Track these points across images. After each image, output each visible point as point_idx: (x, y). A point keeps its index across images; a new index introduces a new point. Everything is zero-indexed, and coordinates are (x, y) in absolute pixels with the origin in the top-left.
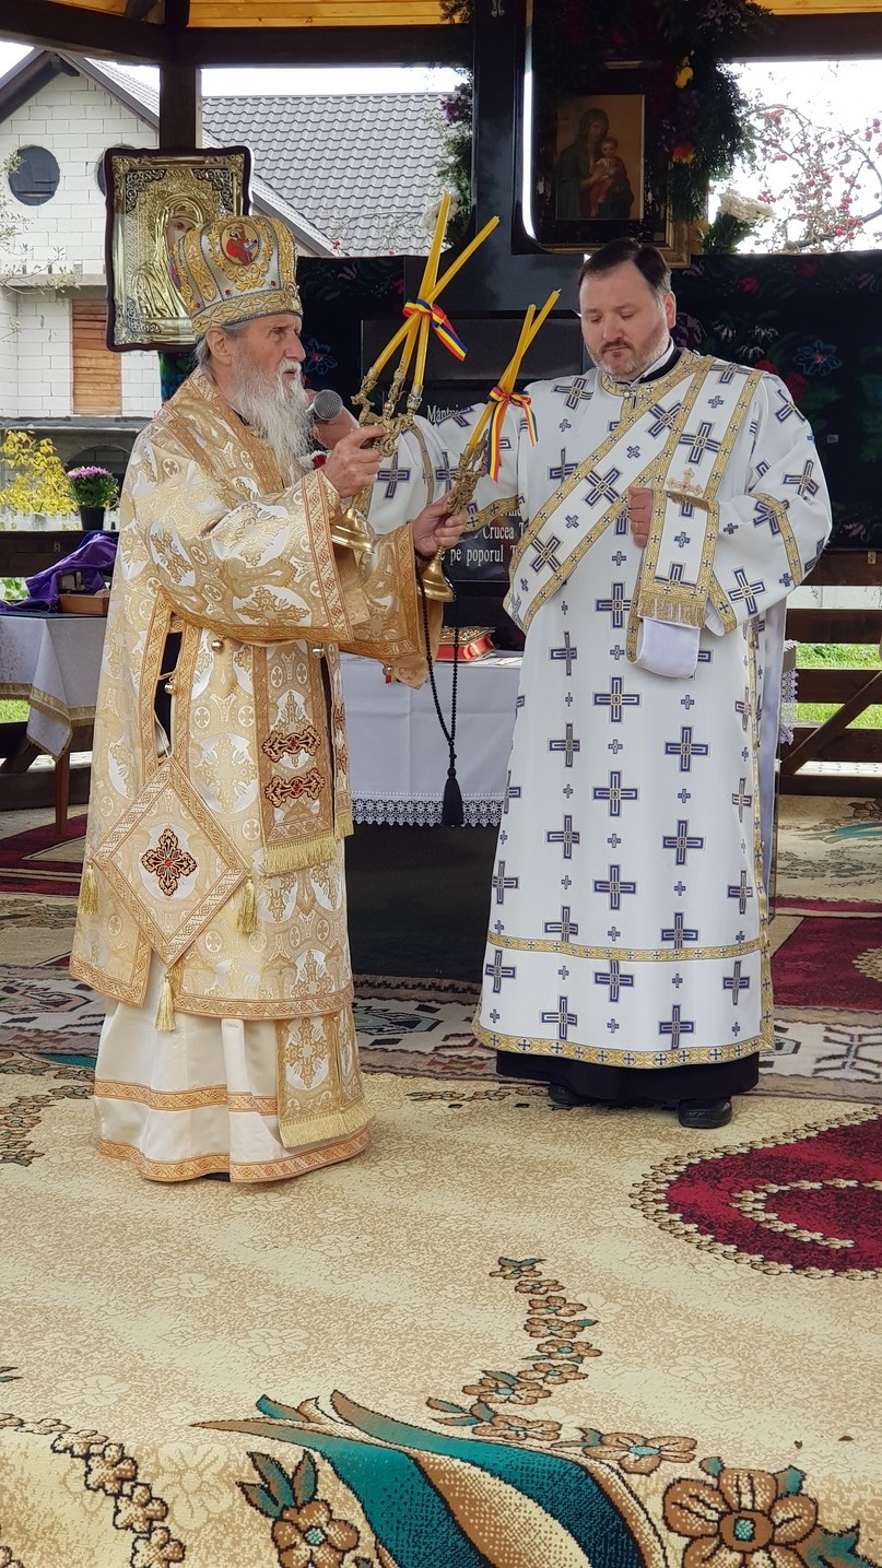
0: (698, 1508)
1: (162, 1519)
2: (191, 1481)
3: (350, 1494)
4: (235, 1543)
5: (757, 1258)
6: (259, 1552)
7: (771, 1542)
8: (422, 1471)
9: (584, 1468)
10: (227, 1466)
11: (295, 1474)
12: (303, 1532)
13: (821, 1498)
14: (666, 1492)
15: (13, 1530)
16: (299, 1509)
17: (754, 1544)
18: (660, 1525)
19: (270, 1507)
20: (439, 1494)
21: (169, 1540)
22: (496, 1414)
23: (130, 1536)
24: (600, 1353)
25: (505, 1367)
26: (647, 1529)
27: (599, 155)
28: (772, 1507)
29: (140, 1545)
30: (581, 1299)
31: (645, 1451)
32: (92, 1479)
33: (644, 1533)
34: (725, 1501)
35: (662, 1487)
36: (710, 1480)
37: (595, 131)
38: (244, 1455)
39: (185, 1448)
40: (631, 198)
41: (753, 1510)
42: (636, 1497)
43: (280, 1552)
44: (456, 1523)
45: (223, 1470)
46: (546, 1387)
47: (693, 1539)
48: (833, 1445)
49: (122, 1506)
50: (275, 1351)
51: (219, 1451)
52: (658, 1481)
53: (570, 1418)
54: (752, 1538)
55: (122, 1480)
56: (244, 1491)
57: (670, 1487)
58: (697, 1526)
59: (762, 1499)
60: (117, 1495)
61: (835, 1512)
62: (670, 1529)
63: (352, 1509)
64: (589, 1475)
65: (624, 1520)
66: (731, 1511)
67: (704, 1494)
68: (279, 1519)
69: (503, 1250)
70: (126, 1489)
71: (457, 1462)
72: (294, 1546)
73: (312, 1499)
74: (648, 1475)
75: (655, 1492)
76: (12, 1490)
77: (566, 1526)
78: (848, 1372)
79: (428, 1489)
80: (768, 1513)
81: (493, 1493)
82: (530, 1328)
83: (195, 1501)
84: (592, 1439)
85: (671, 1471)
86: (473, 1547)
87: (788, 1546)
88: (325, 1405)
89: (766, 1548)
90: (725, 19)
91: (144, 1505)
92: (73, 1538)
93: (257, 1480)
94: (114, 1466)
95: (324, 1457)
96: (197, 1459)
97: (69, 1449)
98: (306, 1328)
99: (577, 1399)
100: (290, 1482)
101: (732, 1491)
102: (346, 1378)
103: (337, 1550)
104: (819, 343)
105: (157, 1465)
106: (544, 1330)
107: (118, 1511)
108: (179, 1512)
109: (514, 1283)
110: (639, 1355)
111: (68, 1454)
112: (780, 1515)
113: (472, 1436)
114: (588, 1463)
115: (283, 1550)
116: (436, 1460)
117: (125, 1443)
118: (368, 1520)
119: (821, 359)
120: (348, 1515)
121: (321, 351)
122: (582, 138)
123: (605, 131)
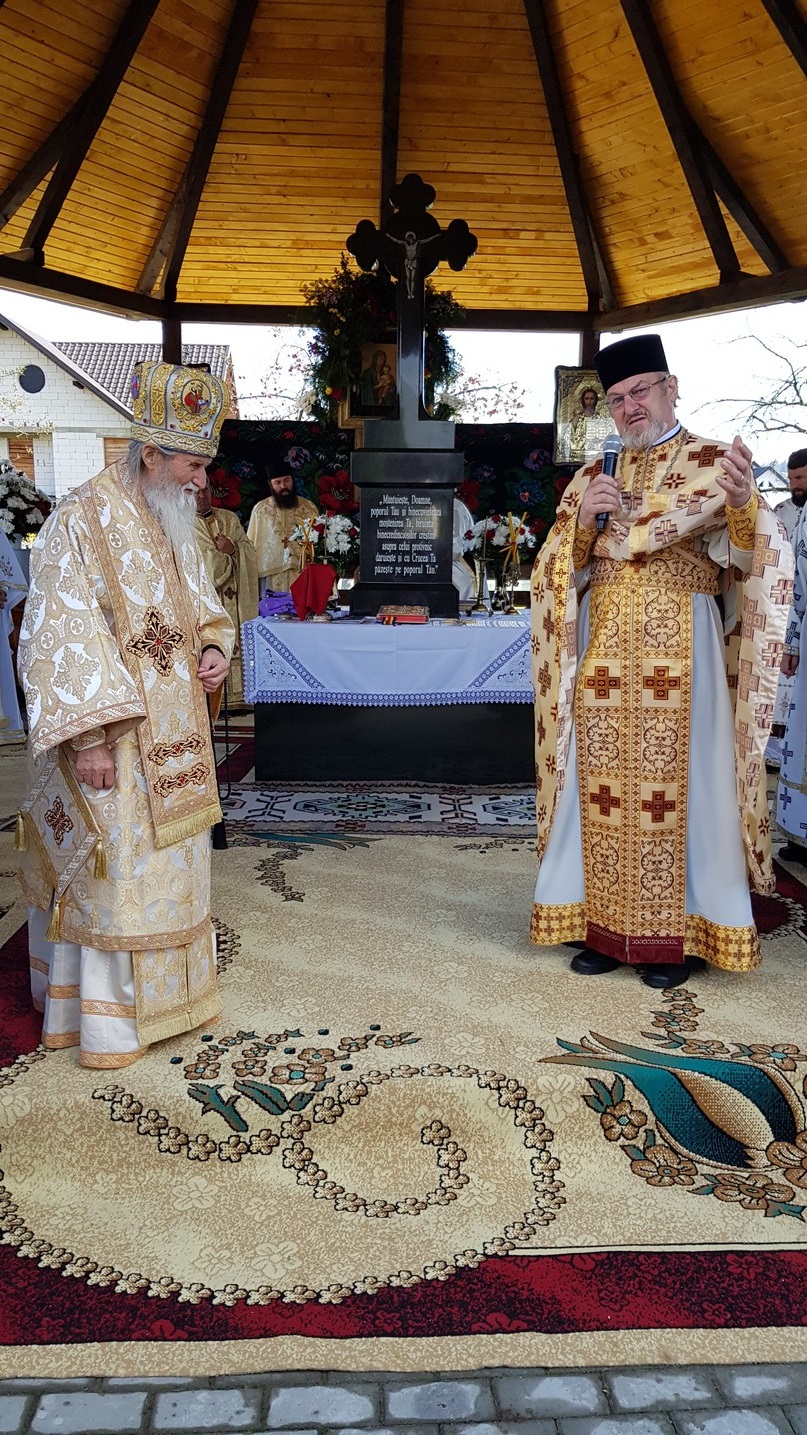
1: (541, 1119)
2: (556, 1097)
3: (642, 1096)
4: (581, 1128)
6: (593, 1132)
8: (679, 1080)
9: (761, 1070)
10: (575, 1087)
11: (612, 1088)
12: (617, 1119)
14: (805, 1079)
15: (458, 1132)
16: (615, 1107)
18: (801, 1097)
19: (599, 1107)
20: (688, 1092)
21: (545, 1129)
22: (684, 1039)
23: (524, 1129)
25: (658, 1008)
26: (795, 1099)
27: (382, 373)
29: (529, 1134)
31: (779, 1055)
32: (502, 1100)
33: (793, 1101)
35: (802, 1077)
37: (380, 362)
38: (584, 1080)
39: (551, 1078)
42: (789, 1083)
43: (605, 1131)
44: (698, 1106)
45: (574, 1089)
46: (691, 1019)
49: (518, 1114)
50: (536, 1008)
51: (570, 1078)
52: (800, 1074)
53: (721, 1037)
55: (518, 1099)
56: (585, 1100)
57: (806, 1076)
60: (516, 1109)
63: (643, 1103)
64: (765, 1074)
65: (783, 1095)
68: (604, 1113)
70: (521, 1104)
71: (696, 1074)
72: (613, 1127)
73: (622, 1100)
74: (794, 1070)
75: (799, 1079)
76: (458, 1110)
77: (754, 1101)
79: (683, 1090)
81: (716, 1089)
83: (559, 1108)
84: (750, 1051)
85: (804, 1067)
86: (707, 1118)
91: (531, 1112)
92: (492, 1133)
93: (593, 1093)
94: (514, 1092)
95: (627, 1077)
96: (559, 1084)
97: (488, 1085)
98: (537, 992)
99: (713, 1025)
100: (610, 1093)
102: (587, 1022)
103: (635, 1126)
104: (485, 466)
105: (537, 1089)
107: (517, 1117)
108: (550, 1114)
111: (488, 1088)
113: (684, 1055)
114: (761, 1066)
115: (607, 1129)
116: (687, 1074)
117: (518, 1079)
118: (652, 1109)
119: (486, 474)
120: (640, 1108)
121: (248, 467)
122: (374, 365)
123: (385, 361)
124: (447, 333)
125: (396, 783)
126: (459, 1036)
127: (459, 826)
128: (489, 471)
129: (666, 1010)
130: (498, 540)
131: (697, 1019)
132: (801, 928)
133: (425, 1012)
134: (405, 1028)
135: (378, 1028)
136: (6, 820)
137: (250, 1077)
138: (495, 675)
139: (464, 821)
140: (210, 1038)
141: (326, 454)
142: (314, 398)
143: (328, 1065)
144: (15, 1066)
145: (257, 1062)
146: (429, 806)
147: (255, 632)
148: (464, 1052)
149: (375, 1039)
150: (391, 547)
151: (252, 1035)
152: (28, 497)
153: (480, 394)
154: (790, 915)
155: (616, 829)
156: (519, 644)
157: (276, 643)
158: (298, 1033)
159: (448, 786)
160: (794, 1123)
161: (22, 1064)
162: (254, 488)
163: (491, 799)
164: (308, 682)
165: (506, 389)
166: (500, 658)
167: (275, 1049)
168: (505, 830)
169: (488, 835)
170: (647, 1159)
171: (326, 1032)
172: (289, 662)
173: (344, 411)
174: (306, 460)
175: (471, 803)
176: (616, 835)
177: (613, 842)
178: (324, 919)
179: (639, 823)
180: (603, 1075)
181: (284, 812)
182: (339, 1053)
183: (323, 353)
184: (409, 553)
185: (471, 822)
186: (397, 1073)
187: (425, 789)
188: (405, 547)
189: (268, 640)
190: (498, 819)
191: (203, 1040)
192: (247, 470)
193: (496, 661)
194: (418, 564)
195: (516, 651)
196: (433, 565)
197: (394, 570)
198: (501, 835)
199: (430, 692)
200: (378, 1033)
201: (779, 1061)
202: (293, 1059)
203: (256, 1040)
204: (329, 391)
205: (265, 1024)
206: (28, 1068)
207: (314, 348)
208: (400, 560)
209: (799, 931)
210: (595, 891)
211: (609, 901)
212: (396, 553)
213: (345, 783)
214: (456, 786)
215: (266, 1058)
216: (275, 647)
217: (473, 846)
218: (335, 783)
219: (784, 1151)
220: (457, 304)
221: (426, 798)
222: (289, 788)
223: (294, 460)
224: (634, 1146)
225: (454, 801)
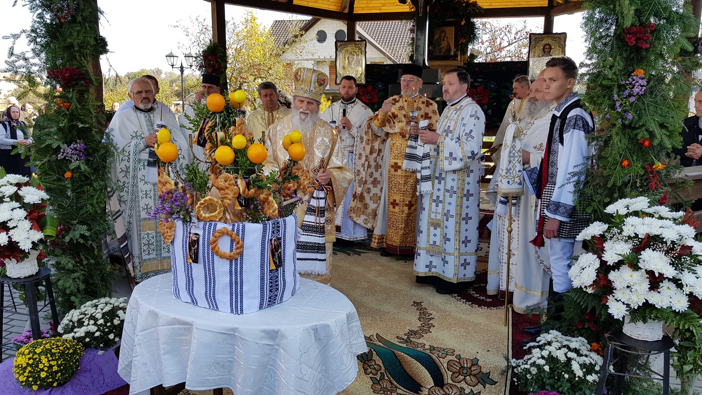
0: (455, 366)
3: (380, 359)
5: (470, 303)
6: (360, 370)
7: (471, 374)
8: (395, 354)
9: (430, 356)
11: (368, 354)
12: (369, 366)
13: (482, 366)
14: (448, 363)
16: (369, 361)
17: (467, 375)
18: (446, 369)
19: (362, 360)
20: (398, 360)
22: (411, 341)
24: (434, 326)
25: (414, 329)
26: (444, 370)
27: (444, 40)
28: (471, 367)
30: (431, 312)
31: (443, 352)
33: (443, 371)
34: (461, 365)
36: (458, 360)
37: (443, 35)
40: (450, 50)
41: (467, 367)
42: (441, 363)
44: (402, 366)
46: (423, 334)
47: (453, 373)
48: (485, 353)
50: (365, 322)
52: (446, 360)
53: (427, 343)
54: (466, 373)
56: (357, 357)
57: (449, 361)
58: (454, 370)
59: (469, 365)
61: (485, 369)
62: (449, 370)
63: (380, 362)
64: (431, 358)
65: (438, 368)
66: (462, 368)
67: (456, 363)
68: (364, 363)
69: (414, 299)
71: (402, 353)
72: (367, 369)
74: (444, 358)
75: (445, 362)
77: (426, 368)
78: (489, 334)
79: (396, 359)
80: (470, 368)
81: (410, 361)
82: (419, 319)
84: (432, 348)
85: (449, 358)
86: (406, 372)
87: (474, 375)
88: (375, 337)
89: (469, 376)
90: (473, 10)
95: (374, 350)
98: (371, 317)
99: (429, 338)
101: (462, 363)
102: (380, 330)
103: (376, 370)
104: (492, 82)
106: (422, 320)
109: (416, 308)
110: (443, 327)
112: (473, 369)
113: (406, 346)
115: (365, 370)
116: (398, 353)
118: (383, 364)
119: (493, 86)
120: (379, 363)
121: (381, 85)
122: (440, 37)
123: (446, 35)
128: (493, 85)
129: (416, 330)
131: (425, 335)
142: (411, 53)
152: (281, 101)
155: (397, 213)
160: (443, 380)
162: (384, 94)
170: (379, 384)
177: (396, 217)
192: (380, 86)
201: (441, 354)
207: (412, 31)
219: (437, 391)
224: (376, 378)
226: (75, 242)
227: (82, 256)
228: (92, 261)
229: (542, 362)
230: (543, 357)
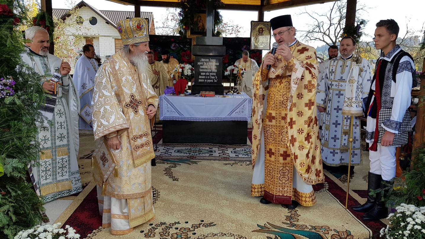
0: (336, 238)
8: (294, 237)
9: (319, 234)
13: (354, 235)
22: (295, 224)
25: (287, 215)
27: (200, 22)
31: (323, 229)
34: (340, 237)
35: (331, 236)
36: (337, 234)
37: (199, 19)
38: (266, 237)
39: (256, 237)
42: (327, 238)
50: (250, 215)
51: (262, 237)
52: (330, 235)
53: (306, 224)
57: (332, 235)
59: (345, 236)
61: (356, 237)
64: (320, 235)
67: (337, 236)
71: (299, 235)
84: (315, 228)
85: (331, 233)
90: (218, 4)
95: (279, 236)
96: (258, 238)
99: (304, 220)
101: (341, 235)
102: (266, 219)
112: (348, 238)
113: (295, 229)
114: (318, 233)
116: (296, 235)
117: (246, 237)
121: (160, 49)
122: (198, 19)
123: (201, 19)
124: (219, 11)
125: (205, 144)
126: (228, 223)
127: (224, 157)
128: (231, 51)
129: (289, 215)
130: (235, 72)
131: (298, 218)
132: (327, 190)
133: (217, 216)
134: (211, 221)
135: (203, 221)
136: (87, 155)
137: (165, 237)
138: (235, 112)
139: (226, 156)
140: (152, 225)
141: (183, 45)
142: (180, 29)
143: (188, 233)
144: (92, 234)
145: (167, 232)
146: (215, 151)
147: (163, 99)
148: (229, 229)
149: (202, 225)
150: (204, 74)
151: (165, 223)
153: (227, 28)
154: (324, 186)
155: (273, 162)
156: (242, 103)
157: (169, 102)
158: (179, 223)
159: (220, 145)
161: (94, 233)
163: (233, 149)
164: (179, 114)
165: (235, 27)
166: (236, 107)
167: (172, 228)
168: (238, 159)
169: (233, 160)
171: (187, 223)
172: (173, 108)
173: (189, 34)
174: (177, 47)
175: (227, 150)
176: (273, 164)
177: (272, 166)
178: (185, 187)
179: (279, 160)
180: (272, 236)
181: (171, 153)
182: (192, 229)
183: (182, 16)
184: (209, 76)
185: (228, 156)
186: (209, 235)
187: (214, 146)
188: (207, 74)
189: (167, 101)
190: (236, 155)
191: (150, 225)
193: (235, 108)
194: (212, 79)
195: (241, 105)
196: (216, 79)
197: (204, 81)
198: (237, 160)
199: (215, 117)
200: (203, 223)
201: (324, 231)
202: (178, 231)
203: (166, 225)
204: (184, 27)
205: (169, 220)
206: (96, 234)
207: (180, 14)
208: (206, 78)
209: (327, 191)
210: (267, 180)
211: (270, 184)
212: (205, 76)
213: (189, 144)
214: (223, 145)
215: (169, 231)
216: (169, 103)
217: (229, 164)
218: (187, 144)
220: (222, 2)
221: (214, 149)
222: (173, 146)
223: (174, 47)
225: (222, 150)
226: (9, 175)
227: (9, 189)
228: (19, 192)
229: (419, 227)
230: (417, 224)
